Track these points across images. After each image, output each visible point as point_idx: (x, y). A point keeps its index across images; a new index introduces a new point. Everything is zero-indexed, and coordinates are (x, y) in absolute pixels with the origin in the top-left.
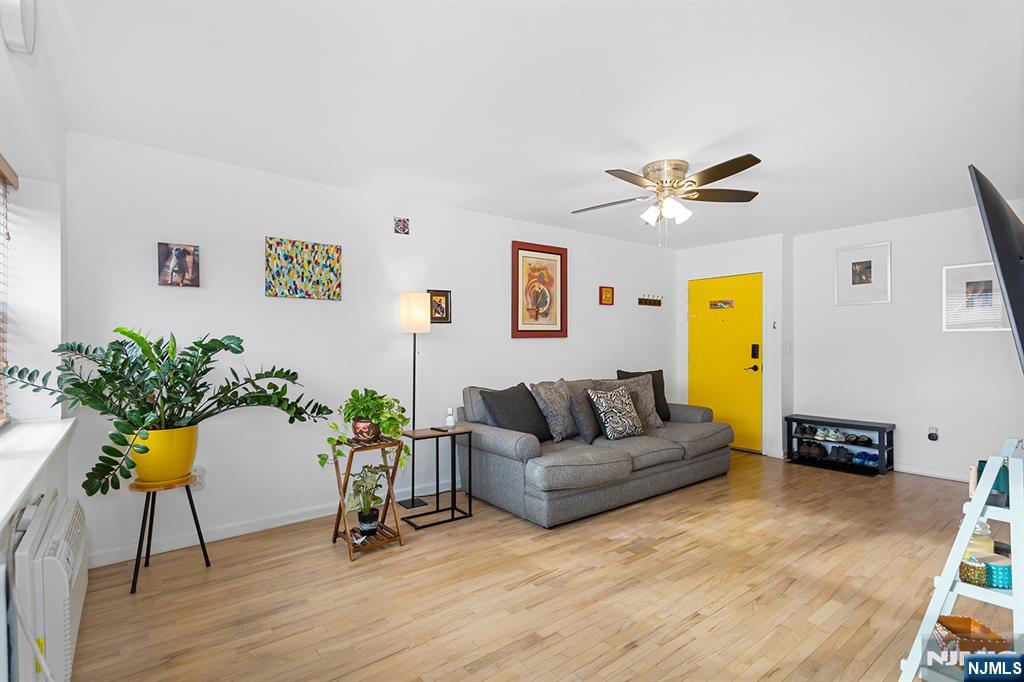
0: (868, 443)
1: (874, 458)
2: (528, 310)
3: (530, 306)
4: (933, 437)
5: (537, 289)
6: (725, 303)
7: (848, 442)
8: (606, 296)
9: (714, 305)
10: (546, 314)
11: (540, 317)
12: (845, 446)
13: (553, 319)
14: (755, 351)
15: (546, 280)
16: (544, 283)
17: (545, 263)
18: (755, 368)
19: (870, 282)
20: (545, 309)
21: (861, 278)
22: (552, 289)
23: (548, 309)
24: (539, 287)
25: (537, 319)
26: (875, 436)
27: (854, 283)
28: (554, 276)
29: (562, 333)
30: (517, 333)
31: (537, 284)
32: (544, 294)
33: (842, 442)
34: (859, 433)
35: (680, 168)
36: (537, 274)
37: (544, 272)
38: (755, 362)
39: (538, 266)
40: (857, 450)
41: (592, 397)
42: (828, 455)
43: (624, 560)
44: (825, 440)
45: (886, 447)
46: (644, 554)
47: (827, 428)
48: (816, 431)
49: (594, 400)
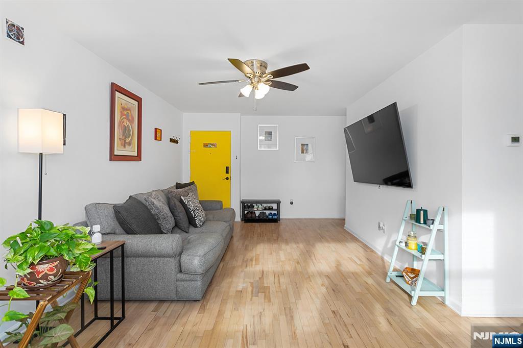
0: (272, 209)
1: (274, 215)
2: (120, 139)
3: (121, 137)
4: (292, 203)
5: (125, 124)
6: (212, 145)
7: (265, 209)
8: (158, 135)
9: (206, 145)
10: (130, 144)
11: (127, 146)
12: (265, 212)
13: (133, 148)
14: (227, 170)
15: (130, 118)
16: (129, 120)
17: (130, 106)
18: (227, 179)
19: (271, 140)
20: (130, 139)
22: (133, 125)
23: (131, 140)
24: (126, 123)
25: (125, 146)
26: (275, 206)
28: (134, 116)
29: (138, 158)
30: (114, 157)
31: (125, 120)
32: (129, 129)
33: (263, 210)
34: (269, 205)
35: (263, 65)
36: (125, 113)
37: (129, 111)
38: (227, 175)
39: (126, 107)
40: (267, 212)
41: (185, 201)
42: (258, 216)
43: (265, 299)
44: (257, 210)
45: (278, 210)
46: (267, 291)
47: (258, 205)
48: (254, 206)
49: (186, 203)
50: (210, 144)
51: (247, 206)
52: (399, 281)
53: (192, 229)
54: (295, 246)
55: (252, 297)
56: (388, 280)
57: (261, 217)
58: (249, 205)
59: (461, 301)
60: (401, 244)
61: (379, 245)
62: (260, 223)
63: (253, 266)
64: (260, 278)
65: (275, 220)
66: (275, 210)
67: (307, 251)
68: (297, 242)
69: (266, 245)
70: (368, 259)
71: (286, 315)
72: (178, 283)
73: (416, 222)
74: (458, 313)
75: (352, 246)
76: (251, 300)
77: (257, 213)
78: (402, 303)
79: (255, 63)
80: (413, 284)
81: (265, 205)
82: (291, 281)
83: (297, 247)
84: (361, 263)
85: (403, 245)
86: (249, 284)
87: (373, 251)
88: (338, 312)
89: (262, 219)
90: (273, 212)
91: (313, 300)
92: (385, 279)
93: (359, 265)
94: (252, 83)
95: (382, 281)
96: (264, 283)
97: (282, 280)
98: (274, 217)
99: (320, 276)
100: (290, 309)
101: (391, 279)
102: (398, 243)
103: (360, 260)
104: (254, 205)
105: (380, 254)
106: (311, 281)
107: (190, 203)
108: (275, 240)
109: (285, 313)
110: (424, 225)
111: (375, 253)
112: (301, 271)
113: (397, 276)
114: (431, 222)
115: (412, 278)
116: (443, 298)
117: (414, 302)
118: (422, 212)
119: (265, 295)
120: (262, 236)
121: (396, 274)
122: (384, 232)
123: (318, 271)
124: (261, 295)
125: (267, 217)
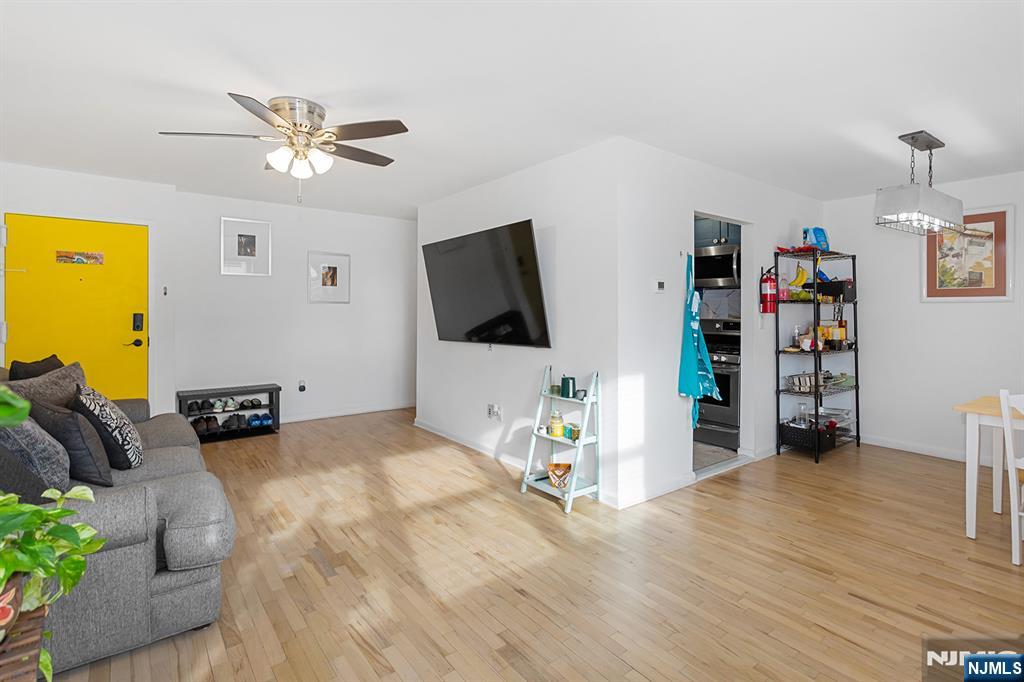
0: (256, 405)
1: (266, 417)
4: (302, 389)
6: (88, 257)
7: (243, 407)
9: (64, 257)
12: (241, 413)
14: (138, 322)
18: (138, 343)
19: (254, 255)
21: (246, 250)
26: (264, 399)
27: (239, 254)
33: (236, 410)
34: (251, 397)
38: (138, 335)
40: (247, 414)
41: (92, 408)
42: (223, 426)
43: (354, 575)
44: (224, 411)
45: (274, 405)
46: (349, 560)
47: (224, 399)
48: (212, 406)
49: (96, 412)
50: (80, 254)
51: (195, 406)
52: (543, 486)
53: (117, 476)
54: (344, 471)
55: (325, 578)
56: (524, 489)
57: (234, 427)
58: (200, 401)
59: (616, 490)
60: (541, 431)
61: (489, 442)
62: (240, 440)
63: (286, 526)
64: (316, 543)
65: (267, 428)
66: (265, 406)
67: (375, 474)
68: (345, 464)
69: (284, 482)
70: (479, 467)
71: (410, 584)
72: (155, 601)
73: (562, 396)
74: (615, 506)
75: (444, 451)
76: (328, 584)
77: (221, 419)
78: (552, 514)
79: (297, 105)
80: (562, 485)
81: (240, 399)
82: (379, 531)
83: (351, 471)
84: (473, 475)
85: (543, 432)
86: (303, 560)
87: (479, 454)
88: (483, 553)
89: (235, 431)
90: (261, 412)
91: (436, 548)
92: (520, 490)
93: (473, 478)
94: (293, 144)
95: (518, 493)
96: (331, 550)
97: (363, 536)
98: (265, 423)
99: (425, 510)
100: (408, 572)
101: (528, 486)
102: (536, 432)
103: (469, 470)
104: (211, 401)
105: (491, 455)
106: (414, 522)
107: (108, 410)
108: (295, 468)
109: (406, 581)
110: (573, 400)
111: (484, 456)
112: (386, 510)
113: (537, 480)
114: (583, 393)
115: (560, 477)
116: (596, 494)
117: (568, 509)
118: (571, 381)
119: (349, 567)
120: (259, 465)
121: (533, 477)
122: (499, 419)
123: (415, 503)
124: (342, 570)
125: (249, 424)
